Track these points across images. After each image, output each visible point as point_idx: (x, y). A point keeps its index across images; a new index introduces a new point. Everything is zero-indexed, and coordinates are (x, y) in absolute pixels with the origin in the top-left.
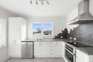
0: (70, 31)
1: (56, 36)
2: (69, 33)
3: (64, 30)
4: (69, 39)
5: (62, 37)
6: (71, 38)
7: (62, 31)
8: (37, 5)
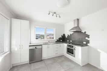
0: (67, 36)
1: (57, 40)
2: (67, 37)
3: (63, 35)
4: (67, 41)
5: (61, 41)
6: (68, 41)
7: (62, 36)
8: (52, 16)
